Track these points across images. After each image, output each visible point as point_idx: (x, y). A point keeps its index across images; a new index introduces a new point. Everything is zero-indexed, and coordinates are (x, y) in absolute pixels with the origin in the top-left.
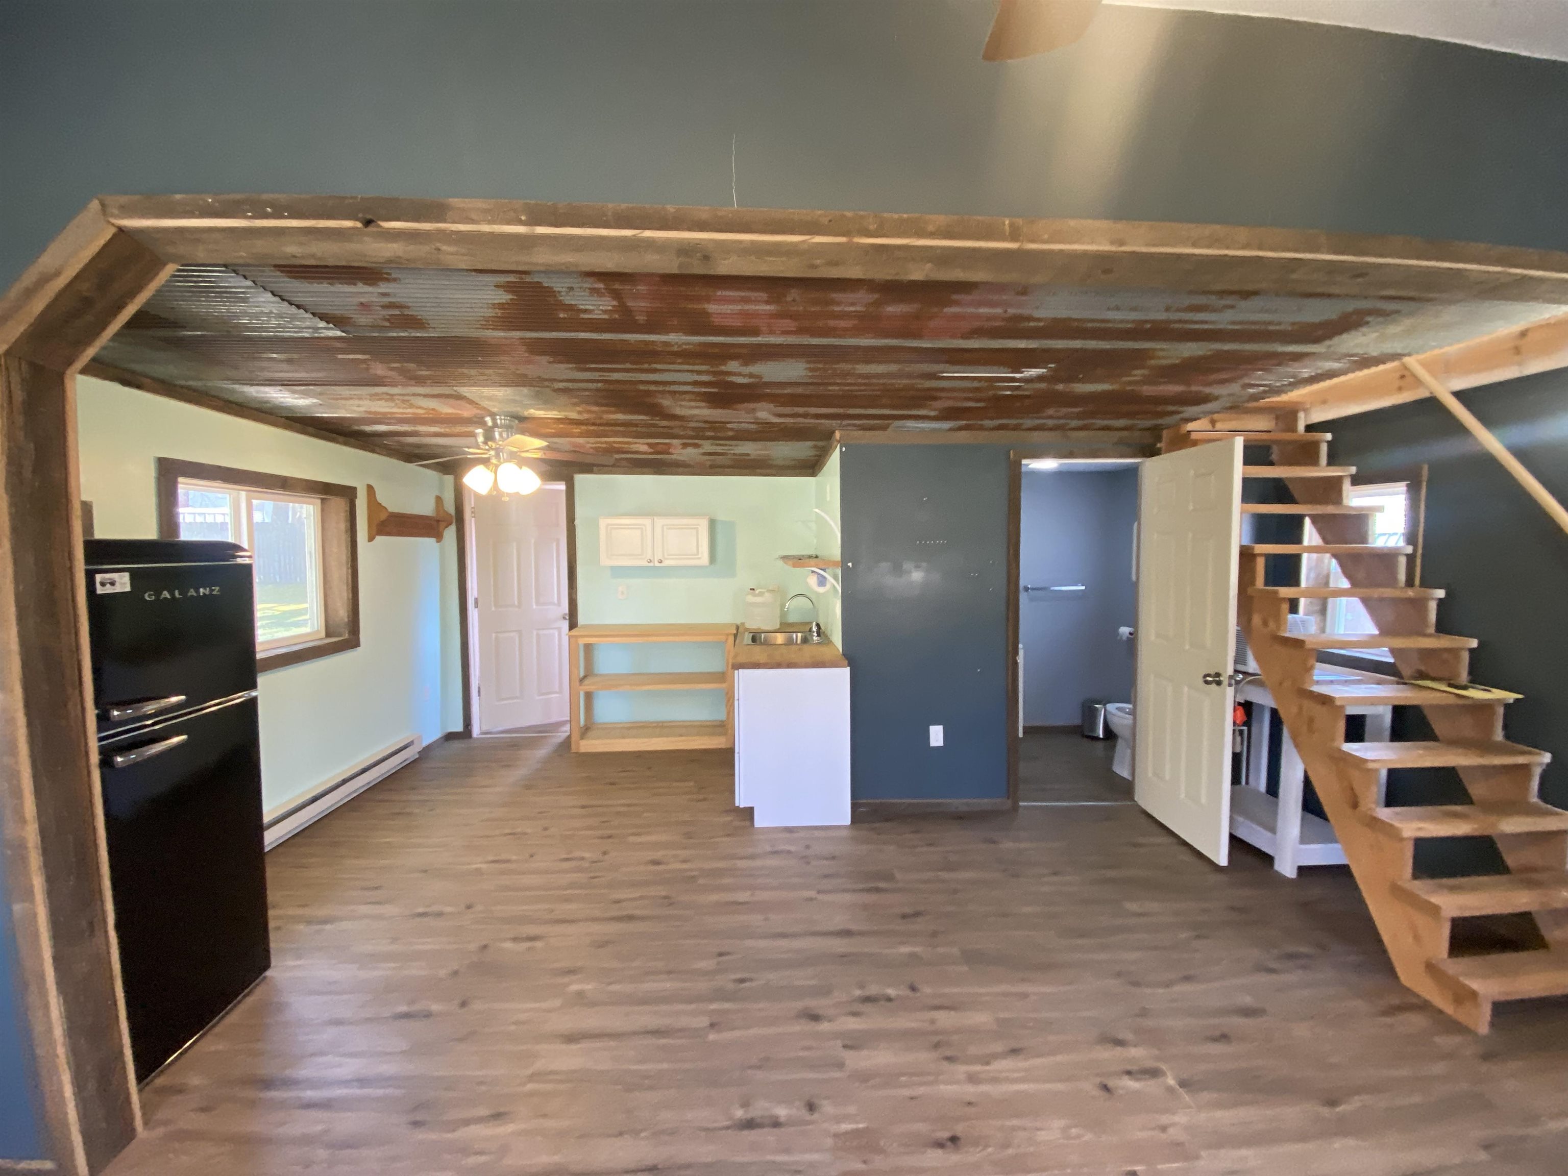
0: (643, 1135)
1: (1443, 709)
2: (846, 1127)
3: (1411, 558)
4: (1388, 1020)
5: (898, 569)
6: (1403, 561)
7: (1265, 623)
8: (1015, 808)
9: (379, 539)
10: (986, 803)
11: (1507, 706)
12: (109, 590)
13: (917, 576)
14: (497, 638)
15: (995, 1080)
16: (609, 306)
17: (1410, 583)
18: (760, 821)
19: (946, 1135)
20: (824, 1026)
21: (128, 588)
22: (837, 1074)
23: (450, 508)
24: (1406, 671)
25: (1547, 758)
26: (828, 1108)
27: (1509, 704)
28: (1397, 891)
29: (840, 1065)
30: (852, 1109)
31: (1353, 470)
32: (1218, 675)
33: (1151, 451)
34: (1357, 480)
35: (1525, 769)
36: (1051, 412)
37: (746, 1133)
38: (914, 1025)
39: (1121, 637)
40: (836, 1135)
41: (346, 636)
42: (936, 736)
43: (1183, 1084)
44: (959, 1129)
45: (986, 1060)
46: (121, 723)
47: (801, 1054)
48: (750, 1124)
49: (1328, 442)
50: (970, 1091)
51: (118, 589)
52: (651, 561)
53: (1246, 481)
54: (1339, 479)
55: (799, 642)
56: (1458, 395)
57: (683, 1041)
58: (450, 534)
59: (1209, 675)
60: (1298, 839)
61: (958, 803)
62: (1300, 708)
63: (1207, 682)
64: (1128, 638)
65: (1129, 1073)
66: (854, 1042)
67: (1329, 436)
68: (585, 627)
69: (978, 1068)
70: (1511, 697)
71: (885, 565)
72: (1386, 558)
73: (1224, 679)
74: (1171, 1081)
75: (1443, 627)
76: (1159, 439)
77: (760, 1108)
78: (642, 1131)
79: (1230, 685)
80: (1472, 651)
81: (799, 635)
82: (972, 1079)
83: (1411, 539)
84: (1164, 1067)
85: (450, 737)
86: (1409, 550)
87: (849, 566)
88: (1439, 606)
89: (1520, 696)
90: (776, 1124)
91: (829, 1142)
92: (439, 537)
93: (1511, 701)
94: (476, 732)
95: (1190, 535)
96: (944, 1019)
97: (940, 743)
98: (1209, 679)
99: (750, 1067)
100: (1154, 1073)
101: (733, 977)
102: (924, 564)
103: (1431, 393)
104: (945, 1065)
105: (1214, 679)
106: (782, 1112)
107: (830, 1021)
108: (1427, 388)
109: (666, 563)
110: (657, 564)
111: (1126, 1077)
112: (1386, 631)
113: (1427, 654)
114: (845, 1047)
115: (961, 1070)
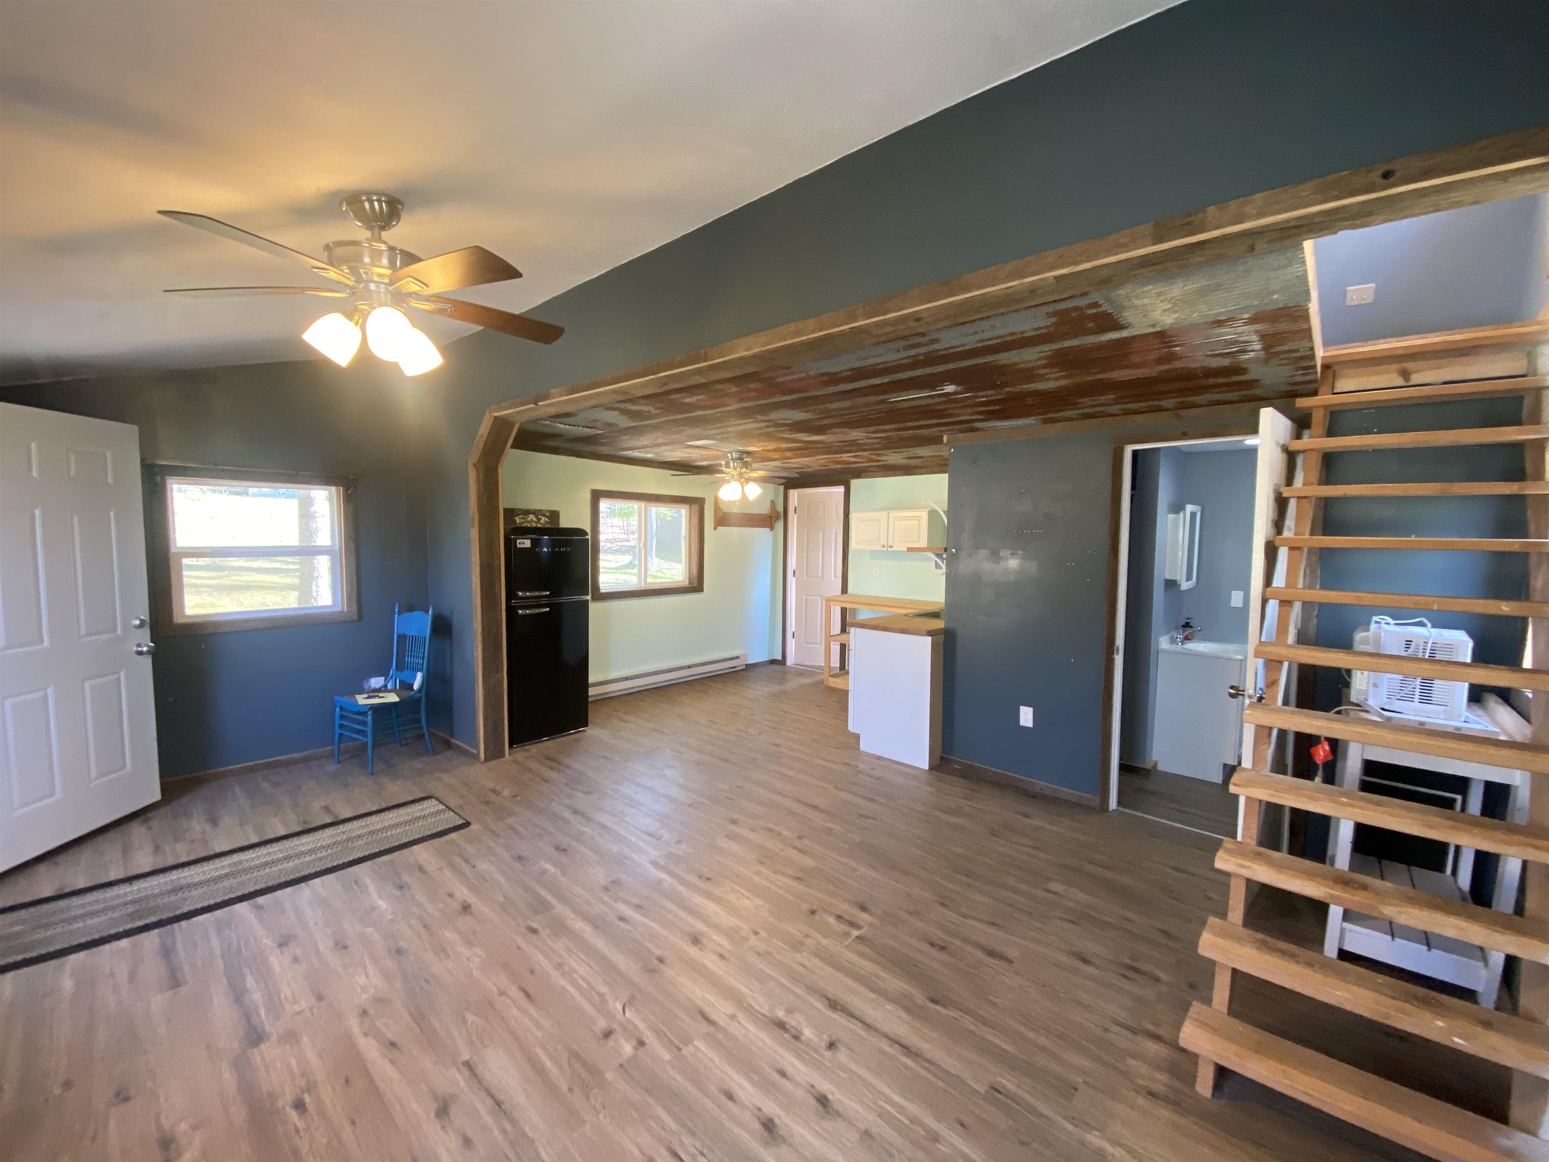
5: (995, 556)
8: (1104, 808)
9: (719, 528)
10: (1072, 794)
12: (522, 546)
14: (806, 599)
18: (864, 748)
21: (529, 546)
23: (780, 508)
41: (696, 585)
42: (1026, 716)
46: (522, 598)
51: (525, 546)
52: (884, 547)
58: (780, 525)
61: (1043, 786)
68: (851, 595)
71: (983, 553)
85: (773, 662)
87: (953, 552)
92: (772, 528)
94: (790, 661)
97: (1030, 724)
102: (1020, 552)
109: (895, 548)
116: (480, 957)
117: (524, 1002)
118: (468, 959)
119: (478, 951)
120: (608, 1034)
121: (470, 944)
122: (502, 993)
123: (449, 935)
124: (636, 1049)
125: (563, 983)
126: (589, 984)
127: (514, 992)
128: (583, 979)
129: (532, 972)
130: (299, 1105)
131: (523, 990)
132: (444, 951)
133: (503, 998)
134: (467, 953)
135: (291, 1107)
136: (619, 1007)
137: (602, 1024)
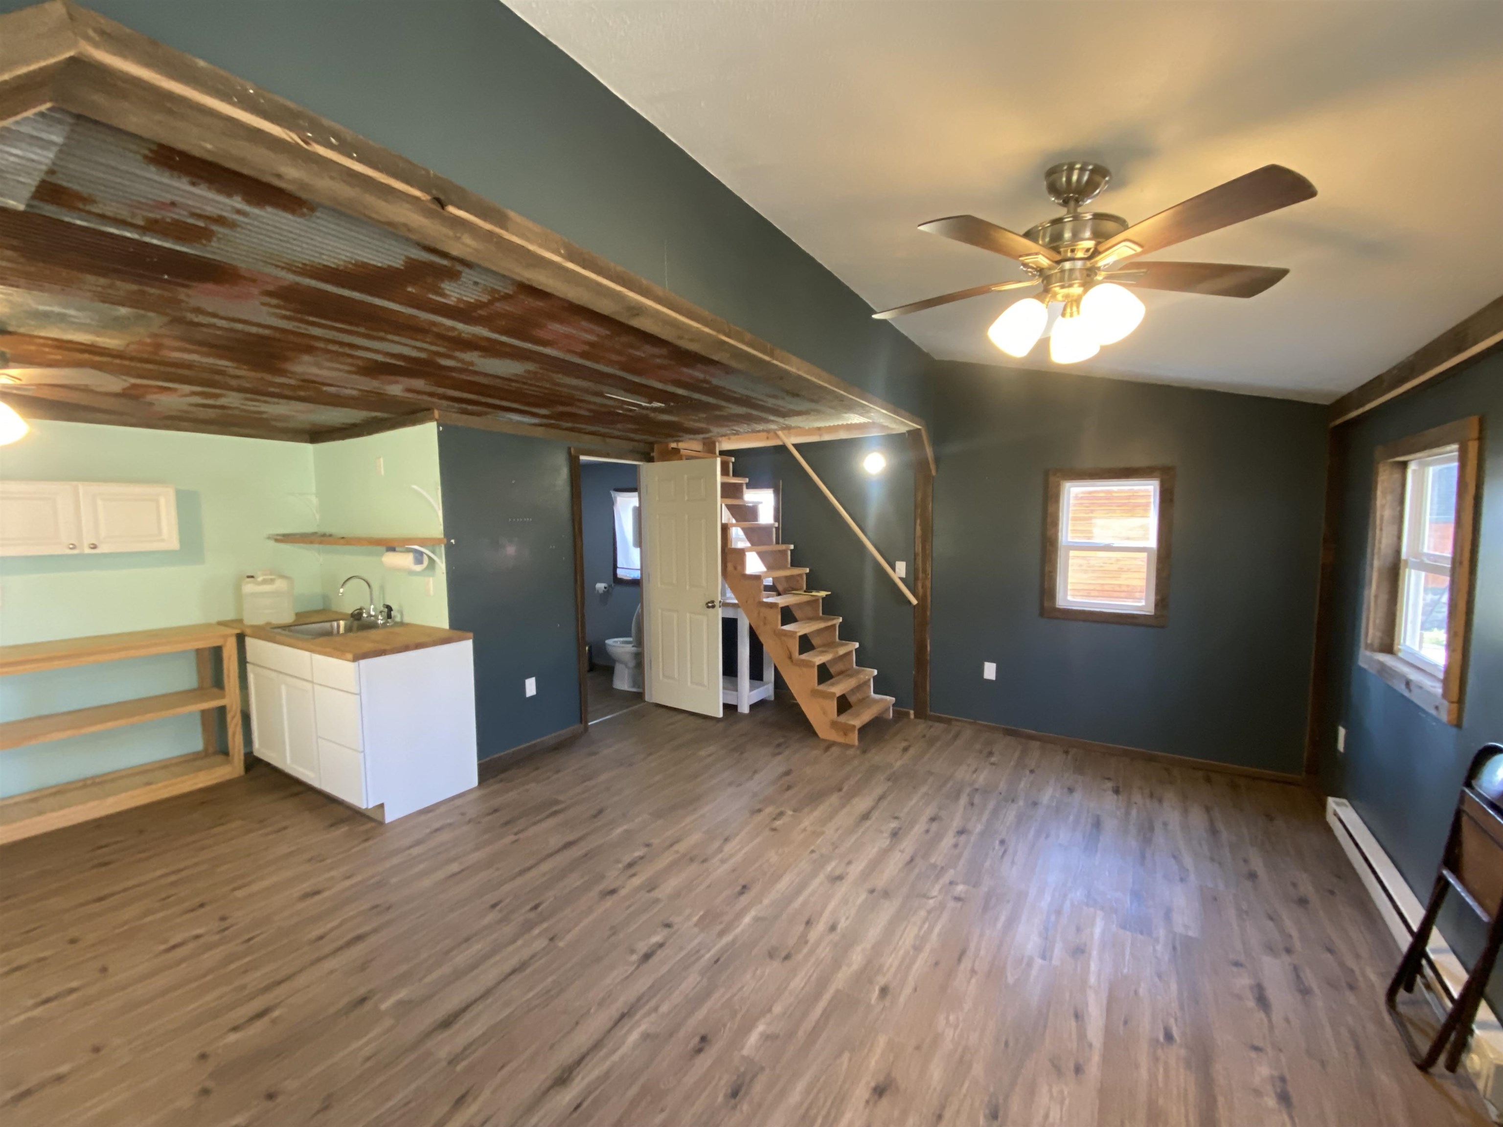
0: (592, 1011)
1: (799, 605)
2: (695, 919)
3: (777, 529)
4: (828, 753)
5: (495, 544)
6: (774, 530)
7: (735, 568)
8: (586, 728)
10: (565, 732)
11: (823, 599)
13: (511, 550)
15: (732, 856)
16: (472, 298)
17: (777, 543)
18: (390, 816)
19: (739, 888)
20: (623, 892)
22: (661, 905)
24: (780, 588)
25: (841, 620)
26: (676, 920)
27: (824, 598)
28: (815, 693)
29: (657, 901)
30: (688, 911)
31: (747, 480)
32: (713, 602)
33: (649, 458)
34: (750, 486)
35: (834, 626)
36: (619, 426)
37: (651, 961)
38: (671, 859)
39: (598, 591)
40: (696, 925)
42: (531, 687)
43: (795, 811)
44: (742, 882)
45: (720, 850)
47: (628, 911)
48: (647, 957)
49: (733, 463)
50: (727, 866)
52: (74, 547)
53: (723, 485)
54: (741, 485)
55: (342, 630)
56: (795, 445)
57: (543, 961)
59: (709, 603)
60: (749, 691)
61: (550, 738)
62: (759, 613)
63: (708, 607)
64: (604, 591)
65: (775, 819)
66: (651, 885)
67: (733, 459)
69: (720, 856)
70: (823, 594)
72: (766, 529)
73: (717, 604)
74: (790, 813)
75: (793, 564)
76: (652, 450)
77: (642, 947)
78: (590, 1009)
79: (720, 607)
80: (807, 574)
81: (342, 623)
82: (723, 861)
83: (776, 519)
84: (782, 809)
86: (776, 525)
87: (452, 543)
88: (791, 553)
89: (829, 593)
90: (661, 945)
91: (696, 930)
93: (825, 596)
95: (686, 517)
96: (681, 847)
97: (534, 692)
98: (710, 605)
99: (609, 937)
100: (781, 814)
101: (528, 907)
102: (516, 539)
103: (784, 443)
104: (705, 865)
105: (711, 605)
106: (656, 939)
107: (623, 887)
108: (781, 440)
109: (103, 549)
110: (87, 551)
111: (775, 821)
112: (770, 567)
113: (788, 578)
114: (649, 891)
115: (715, 861)
116: (947, 1018)
117: (970, 953)
118: (956, 1027)
119: (941, 1021)
120: (958, 899)
121: (936, 1040)
122: (973, 971)
123: (936, 1073)
124: (957, 884)
125: (934, 936)
126: (924, 923)
127: (966, 964)
128: (921, 928)
129: (937, 964)
130: (1169, 1037)
131: (960, 960)
132: (961, 1061)
133: (976, 968)
134: (949, 1033)
135: (1176, 1041)
136: (931, 902)
137: (951, 904)
